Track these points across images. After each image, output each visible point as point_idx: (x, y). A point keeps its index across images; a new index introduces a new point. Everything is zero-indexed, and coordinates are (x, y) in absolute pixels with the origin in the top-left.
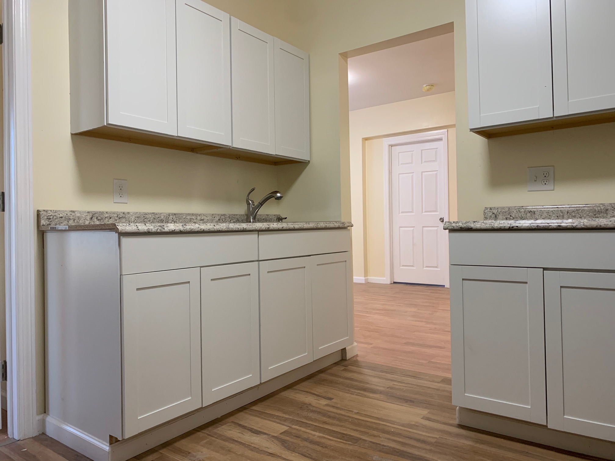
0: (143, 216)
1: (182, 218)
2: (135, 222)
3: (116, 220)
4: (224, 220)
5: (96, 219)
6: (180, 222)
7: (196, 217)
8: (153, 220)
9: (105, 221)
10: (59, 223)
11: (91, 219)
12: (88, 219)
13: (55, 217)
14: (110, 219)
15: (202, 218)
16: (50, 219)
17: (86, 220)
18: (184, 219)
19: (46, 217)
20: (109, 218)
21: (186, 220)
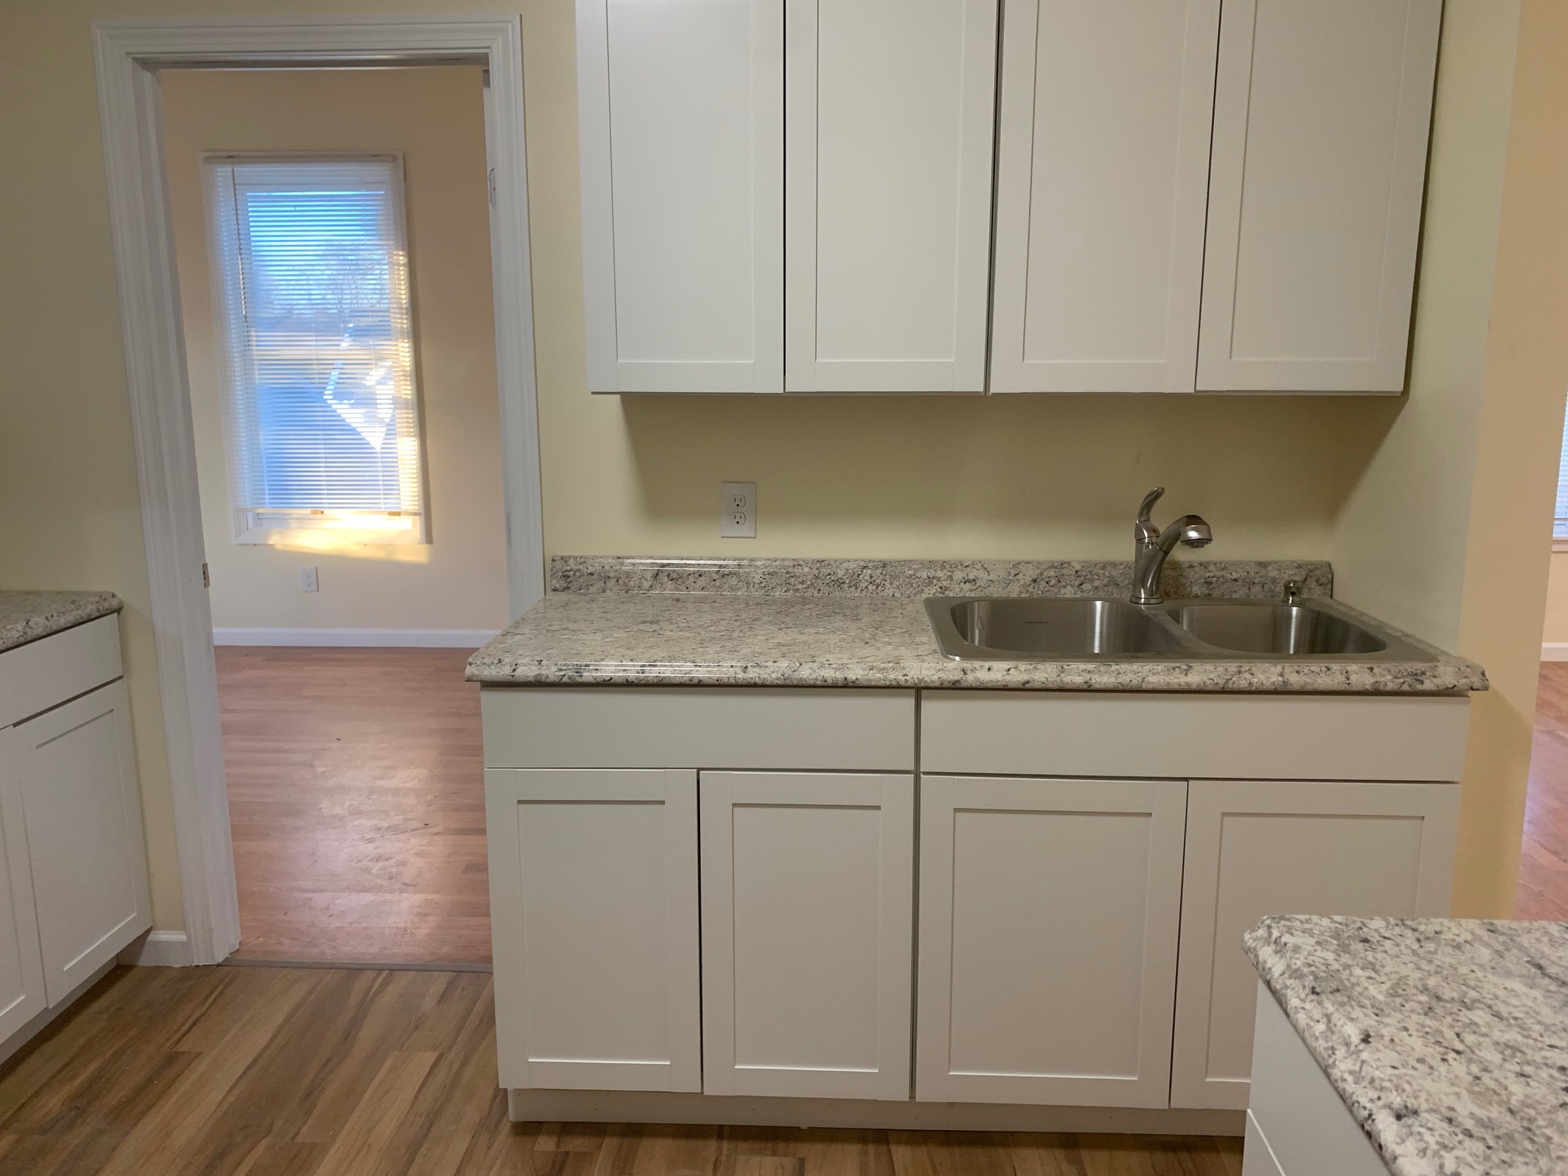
0: (784, 571)
1: (901, 576)
2: (763, 585)
3: (714, 580)
4: (1053, 582)
5: (666, 578)
6: (894, 585)
7: (949, 574)
8: (814, 581)
9: (687, 583)
10: (587, 586)
11: (656, 577)
12: (649, 578)
13: (578, 574)
14: (700, 578)
15: (971, 577)
16: (569, 577)
17: (643, 580)
18: (910, 577)
19: (560, 574)
20: (697, 576)
21: (914, 581)
